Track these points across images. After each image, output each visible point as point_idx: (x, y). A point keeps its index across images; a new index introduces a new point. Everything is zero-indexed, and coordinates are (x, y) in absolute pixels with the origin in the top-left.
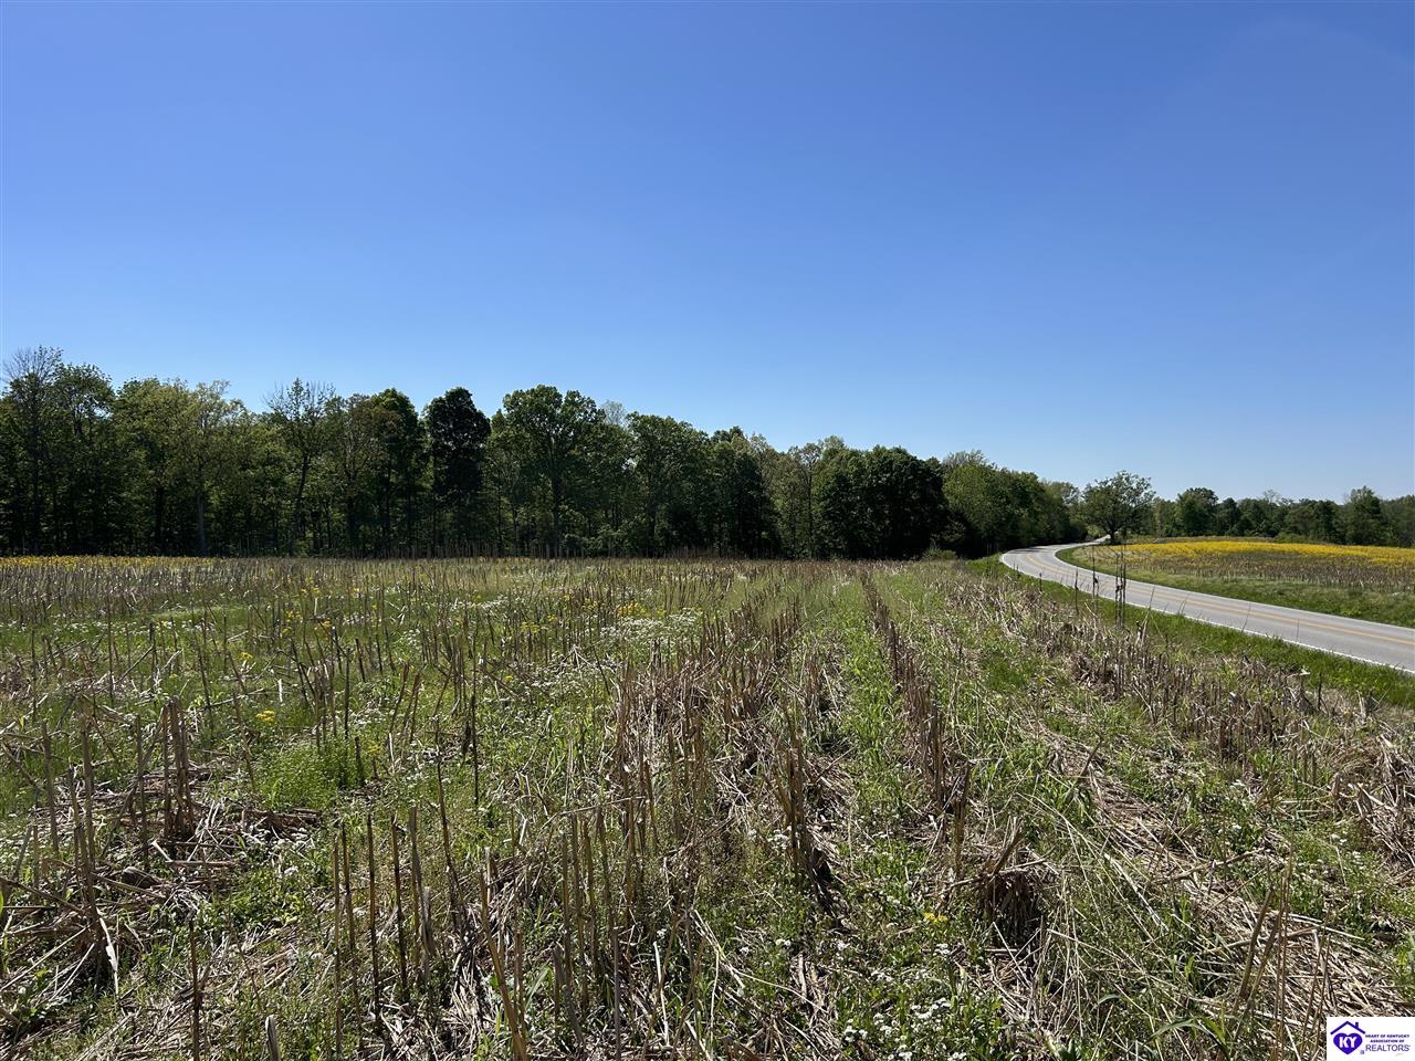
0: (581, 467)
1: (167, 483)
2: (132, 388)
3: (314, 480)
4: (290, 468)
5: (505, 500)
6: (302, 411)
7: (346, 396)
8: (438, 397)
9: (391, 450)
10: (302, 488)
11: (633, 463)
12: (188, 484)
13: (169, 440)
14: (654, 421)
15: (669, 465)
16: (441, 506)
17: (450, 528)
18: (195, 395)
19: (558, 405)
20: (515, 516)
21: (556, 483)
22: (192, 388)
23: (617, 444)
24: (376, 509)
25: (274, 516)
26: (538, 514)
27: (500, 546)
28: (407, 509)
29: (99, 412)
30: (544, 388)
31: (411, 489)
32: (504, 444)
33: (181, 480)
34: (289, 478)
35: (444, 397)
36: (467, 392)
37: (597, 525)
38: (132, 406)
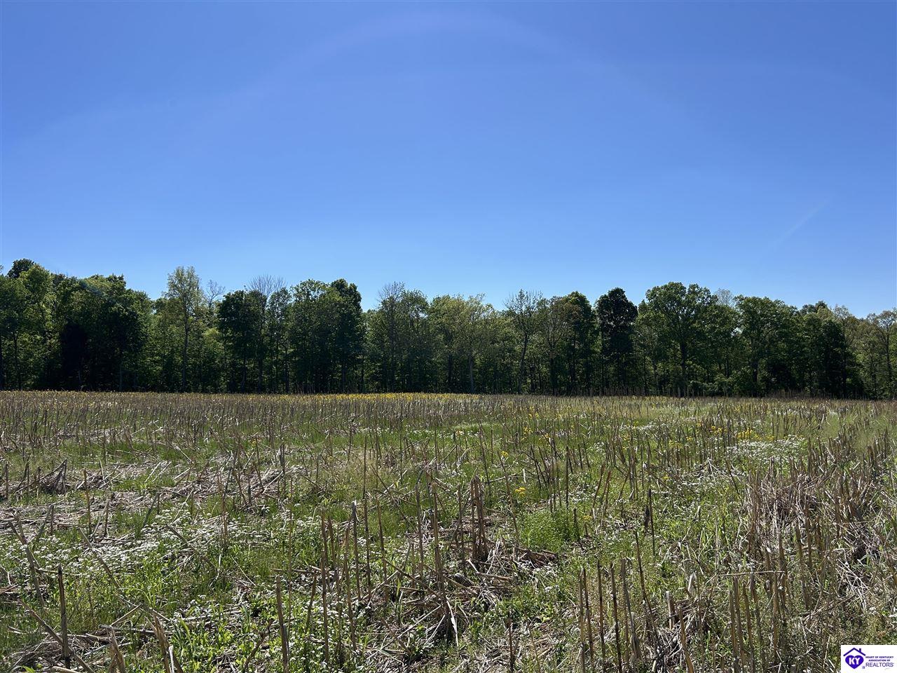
0: (700, 335)
1: (454, 352)
2: (437, 301)
3: (532, 348)
4: (518, 342)
5: (648, 358)
6: (524, 308)
7: (549, 298)
8: (603, 295)
9: (576, 329)
10: (524, 353)
11: (739, 330)
12: (464, 353)
13: (455, 328)
14: (755, 301)
15: (768, 331)
16: (607, 362)
17: (613, 377)
18: (468, 303)
19: (683, 294)
20: (655, 369)
21: (683, 346)
22: (466, 299)
23: (727, 318)
24: (567, 367)
25: (509, 370)
26: (671, 367)
27: (646, 388)
28: (586, 365)
29: (421, 315)
30: (673, 284)
31: (587, 352)
32: (646, 322)
33: (461, 351)
34: (517, 348)
35: (607, 294)
36: (622, 290)
37: (714, 373)
38: (437, 310)
